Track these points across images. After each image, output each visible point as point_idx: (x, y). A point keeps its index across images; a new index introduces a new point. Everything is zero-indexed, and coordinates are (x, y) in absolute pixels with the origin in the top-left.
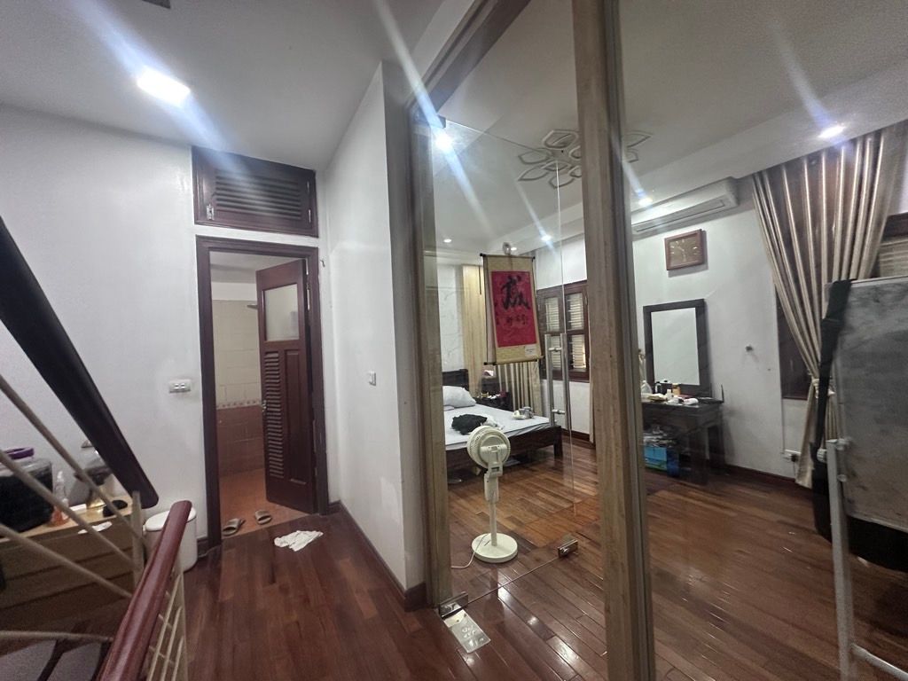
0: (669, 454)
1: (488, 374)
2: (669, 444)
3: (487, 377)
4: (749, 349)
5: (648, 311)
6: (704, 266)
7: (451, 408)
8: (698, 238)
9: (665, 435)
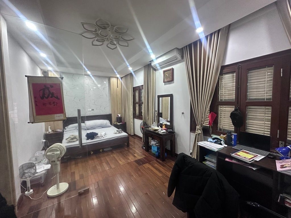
0: (158, 149)
1: (118, 116)
2: (159, 145)
3: (118, 117)
4: (183, 113)
5: (159, 97)
6: (173, 82)
7: (101, 127)
8: (171, 71)
9: (158, 142)
